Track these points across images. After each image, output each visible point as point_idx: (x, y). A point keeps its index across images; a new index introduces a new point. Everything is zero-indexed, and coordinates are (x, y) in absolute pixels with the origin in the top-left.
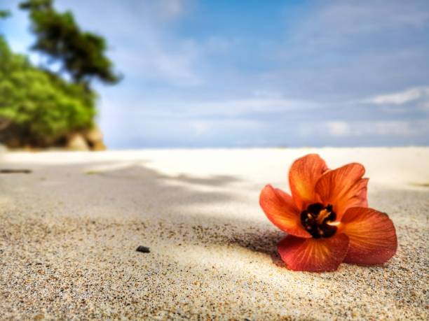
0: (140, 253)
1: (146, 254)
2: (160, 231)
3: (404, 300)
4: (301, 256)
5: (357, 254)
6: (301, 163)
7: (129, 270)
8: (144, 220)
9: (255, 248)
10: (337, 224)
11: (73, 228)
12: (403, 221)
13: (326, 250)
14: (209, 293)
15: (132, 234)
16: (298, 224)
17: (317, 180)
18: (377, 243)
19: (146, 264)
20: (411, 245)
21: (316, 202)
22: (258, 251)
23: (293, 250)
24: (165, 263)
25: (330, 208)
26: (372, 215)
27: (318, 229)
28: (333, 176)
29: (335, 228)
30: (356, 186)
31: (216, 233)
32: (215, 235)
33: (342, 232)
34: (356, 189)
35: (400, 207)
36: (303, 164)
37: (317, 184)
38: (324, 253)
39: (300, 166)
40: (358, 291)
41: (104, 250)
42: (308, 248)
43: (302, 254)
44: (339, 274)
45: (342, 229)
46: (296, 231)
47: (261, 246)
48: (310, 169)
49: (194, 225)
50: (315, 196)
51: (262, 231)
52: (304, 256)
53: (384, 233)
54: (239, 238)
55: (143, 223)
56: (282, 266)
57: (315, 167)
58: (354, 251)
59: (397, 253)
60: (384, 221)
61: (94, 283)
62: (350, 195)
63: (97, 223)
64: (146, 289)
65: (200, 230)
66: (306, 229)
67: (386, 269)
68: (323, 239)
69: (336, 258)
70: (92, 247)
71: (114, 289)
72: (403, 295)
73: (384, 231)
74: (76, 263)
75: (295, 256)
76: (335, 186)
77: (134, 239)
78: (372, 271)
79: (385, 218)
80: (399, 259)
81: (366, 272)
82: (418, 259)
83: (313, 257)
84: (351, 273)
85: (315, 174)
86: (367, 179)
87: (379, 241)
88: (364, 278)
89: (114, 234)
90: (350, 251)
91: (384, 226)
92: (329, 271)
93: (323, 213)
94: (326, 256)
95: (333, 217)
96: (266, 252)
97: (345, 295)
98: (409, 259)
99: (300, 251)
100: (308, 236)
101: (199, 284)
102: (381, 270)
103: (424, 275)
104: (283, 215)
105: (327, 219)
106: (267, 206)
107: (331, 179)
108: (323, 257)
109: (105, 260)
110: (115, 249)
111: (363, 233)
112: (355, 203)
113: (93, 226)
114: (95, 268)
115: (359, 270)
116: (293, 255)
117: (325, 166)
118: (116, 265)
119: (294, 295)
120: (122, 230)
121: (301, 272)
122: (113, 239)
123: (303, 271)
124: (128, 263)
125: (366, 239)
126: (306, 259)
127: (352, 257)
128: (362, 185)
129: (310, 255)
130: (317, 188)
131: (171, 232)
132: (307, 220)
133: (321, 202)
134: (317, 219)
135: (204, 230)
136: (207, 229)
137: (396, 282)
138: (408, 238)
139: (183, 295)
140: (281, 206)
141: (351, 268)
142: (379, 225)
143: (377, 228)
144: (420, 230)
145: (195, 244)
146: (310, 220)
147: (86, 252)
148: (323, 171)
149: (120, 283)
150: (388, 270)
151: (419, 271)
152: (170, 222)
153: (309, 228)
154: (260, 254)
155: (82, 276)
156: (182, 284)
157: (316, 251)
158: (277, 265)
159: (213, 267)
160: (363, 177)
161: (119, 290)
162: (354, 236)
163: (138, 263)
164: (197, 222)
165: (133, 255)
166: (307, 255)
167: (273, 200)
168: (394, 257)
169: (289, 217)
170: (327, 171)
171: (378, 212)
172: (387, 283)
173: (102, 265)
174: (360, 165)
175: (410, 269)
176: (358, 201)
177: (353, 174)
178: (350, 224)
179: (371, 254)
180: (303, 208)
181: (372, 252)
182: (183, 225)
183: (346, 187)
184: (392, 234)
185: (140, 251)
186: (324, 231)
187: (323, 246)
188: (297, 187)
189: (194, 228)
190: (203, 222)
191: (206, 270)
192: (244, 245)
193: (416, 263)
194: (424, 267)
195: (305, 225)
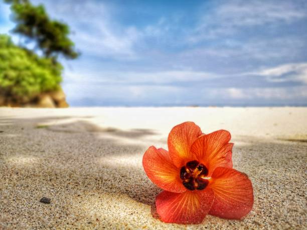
0: (41, 204)
1: (47, 205)
2: (68, 182)
4: (175, 208)
5: (220, 208)
6: (180, 129)
7: (23, 222)
8: (58, 172)
9: (140, 199)
10: (208, 178)
12: (265, 173)
13: (197, 202)
15: (44, 185)
16: (177, 178)
17: (193, 142)
18: (238, 198)
19: (41, 216)
20: (267, 198)
21: (193, 160)
22: (141, 202)
23: (168, 203)
24: (57, 215)
26: (235, 174)
27: (194, 181)
28: (206, 139)
29: (206, 183)
30: (223, 149)
31: (112, 185)
32: (110, 187)
34: (223, 151)
35: (267, 160)
36: (181, 130)
37: (192, 146)
38: (195, 205)
41: (14, 200)
42: (183, 198)
43: (176, 206)
44: (202, 226)
46: (173, 185)
47: (145, 197)
48: (187, 134)
49: (97, 176)
50: (192, 156)
52: (178, 207)
53: (244, 190)
54: (129, 189)
55: (56, 175)
56: (157, 218)
57: (191, 132)
58: (219, 204)
59: (254, 207)
60: (244, 180)
62: (218, 156)
63: (19, 174)
65: (100, 182)
67: (242, 222)
68: (196, 190)
69: (202, 211)
70: (5, 197)
75: (170, 208)
76: (207, 148)
77: (44, 189)
78: (230, 224)
79: (245, 178)
80: (254, 212)
81: (225, 225)
82: (271, 213)
83: (186, 209)
84: (213, 225)
85: (191, 137)
86: (232, 144)
87: (239, 197)
89: (29, 184)
90: (215, 203)
91: (244, 184)
92: (194, 224)
93: (196, 171)
94: (196, 208)
95: (205, 172)
96: (148, 203)
98: (262, 213)
99: (174, 203)
100: (183, 190)
102: (237, 223)
104: (164, 171)
105: (201, 175)
107: (204, 143)
108: (193, 209)
109: (9, 211)
110: (23, 199)
111: (227, 189)
112: (221, 164)
113: (15, 177)
115: (220, 223)
116: (167, 207)
117: (200, 130)
118: (15, 216)
120: (38, 179)
121: (171, 224)
122: (26, 189)
123: (173, 223)
124: (26, 214)
125: (229, 194)
126: (179, 210)
127: (216, 210)
128: (228, 149)
129: (184, 205)
130: (192, 149)
131: (77, 183)
132: (185, 174)
133: (197, 160)
134: (193, 174)
135: (104, 181)
136: (106, 180)
138: (266, 191)
140: (163, 164)
141: (214, 220)
142: (240, 183)
143: (238, 186)
144: (277, 183)
145: (91, 195)
146: (187, 174)
148: (199, 135)
150: (244, 223)
152: (79, 173)
157: (189, 202)
158: (153, 216)
159: (97, 219)
160: (230, 142)
162: (219, 190)
164: (100, 174)
165: (35, 206)
166: (181, 206)
167: (155, 158)
168: (251, 211)
169: (170, 173)
170: (202, 135)
171: (240, 172)
174: (227, 132)
175: (262, 223)
176: (225, 162)
177: (221, 139)
178: (219, 179)
179: (232, 209)
180: (182, 164)
181: (233, 207)
182: (88, 177)
183: (216, 149)
184: (251, 192)
185: (42, 202)
186: (198, 183)
187: (195, 199)
188: (177, 149)
189: (96, 179)
190: (106, 174)
191: (89, 223)
192: (132, 196)
193: (268, 218)
194: (274, 222)
195: (183, 179)
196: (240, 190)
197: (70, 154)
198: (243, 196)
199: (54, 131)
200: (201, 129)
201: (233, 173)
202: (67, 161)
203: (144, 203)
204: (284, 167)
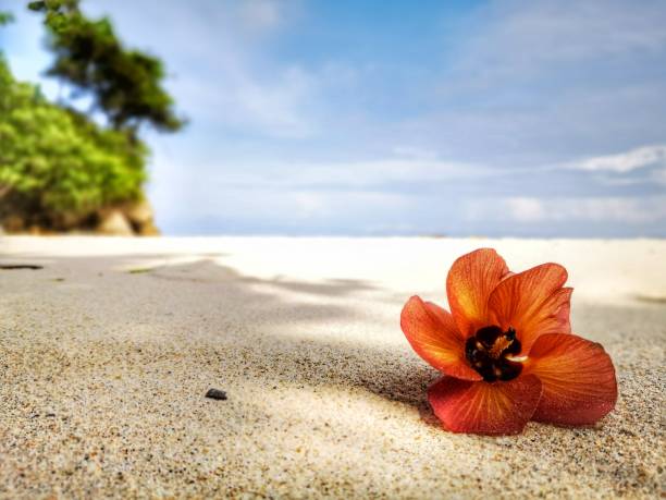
0: (211, 401)
1: (220, 401)
2: (245, 366)
3: (627, 482)
4: (465, 410)
5: (553, 408)
6: (468, 262)
7: (194, 427)
8: (218, 348)
9: (392, 395)
10: (522, 359)
11: (107, 359)
12: (625, 356)
13: (505, 400)
14: (320, 466)
15: (199, 370)
16: (461, 359)
17: (492, 289)
18: (585, 390)
19: (221, 417)
20: (639, 396)
21: (490, 324)
22: (397, 400)
23: (452, 400)
24: (250, 417)
25: (511, 334)
26: (576, 347)
27: (494, 367)
28: (518, 282)
29: (519, 366)
30: (553, 300)
31: (331, 371)
32: (330, 374)
33: (531, 372)
34: (552, 304)
35: (623, 335)
36: (470, 265)
37: (491, 296)
38: (502, 404)
39: (466, 268)
40: (555, 467)
41: (155, 395)
42: (476, 396)
43: (467, 407)
44: (524, 438)
45: (531, 367)
46: (458, 370)
47: (402, 392)
48: (481, 274)
49: (297, 357)
50: (489, 315)
51: (405, 368)
52: (470, 409)
53: (596, 375)
54: (368, 379)
55: (216, 353)
56: (435, 425)
57: (489, 268)
58: (548, 402)
59: (617, 407)
60: (595, 355)
61: (137, 447)
62: (543, 314)
63: (143, 352)
64: (220, 458)
65: (307, 366)
66: (474, 367)
67: (599, 432)
68: (500, 382)
69: (520, 414)
70: (136, 390)
71: (170, 456)
72: (626, 474)
73: (596, 371)
74: (110, 414)
75: (456, 409)
76: (519, 300)
77: (203, 377)
78: (578, 435)
79: (597, 351)
80: (620, 417)
81: (568, 437)
82: (651, 417)
83: (485, 412)
84: (544, 437)
85: (489, 279)
86: (571, 289)
87: (588, 387)
88: (565, 446)
89: (170, 368)
90: (542, 401)
91: (596, 364)
92: (509, 435)
93: (501, 342)
94: (505, 409)
95: (516, 349)
96: (410, 402)
97: (534, 473)
98: (635, 417)
99: (463, 402)
100: (476, 377)
101: (303, 451)
102: (591, 435)
103: (660, 442)
104: (438, 345)
105: (506, 352)
106: (412, 329)
107: (513, 289)
108: (500, 412)
109: (156, 411)
110: (172, 393)
111: (564, 374)
112: (550, 327)
113: (138, 357)
114: (140, 423)
115: (556, 433)
116: (452, 407)
117: (505, 266)
118: (173, 418)
119: (454, 471)
120: (184, 362)
121: (465, 435)
122: (169, 377)
123: (468, 433)
124: (191, 415)
125: (568, 384)
126: (472, 413)
127: (545, 413)
128: (562, 298)
129: (480, 407)
130: (491, 302)
131: (261, 368)
132: (475, 352)
133: (498, 325)
134: (491, 351)
135: (313, 365)
136: (317, 364)
137: (615, 453)
138: (635, 384)
139: (279, 468)
140: (436, 330)
141: (543, 429)
142: (588, 362)
143: (584, 368)
144: (653, 371)
145: (298, 388)
146: (479, 353)
147: (126, 398)
148: (502, 276)
149: (180, 448)
150: (603, 433)
151: (651, 437)
152: (259, 352)
153: (478, 364)
154: (401, 404)
155: (119, 435)
156: (277, 450)
157: (489, 401)
158: (427, 423)
159: (327, 425)
160: (566, 285)
161: (177, 458)
162: (548, 379)
163: (208, 417)
164: (303, 354)
165: (201, 404)
166: (475, 408)
167: (422, 320)
168: (612, 414)
169: (447, 348)
170: (508, 276)
171: (587, 342)
172: (602, 455)
173: (151, 418)
174: (560, 267)
175: (637, 432)
176: (555, 324)
177: (548, 282)
178: (543, 359)
179: (575, 408)
180: (470, 333)
181: (578, 405)
182: (279, 357)
183: (538, 300)
184: (610, 377)
185: (211, 397)
186: (502, 370)
187: (501, 395)
188: (460, 301)
189: (298, 362)
190: (312, 353)
191: (315, 429)
192: (376, 390)
193: (647, 424)
194: (659, 431)
195: (472, 361)
196: (589, 375)
197: (226, 320)
198: (596, 385)
199: (169, 279)
200: (508, 265)
201: (573, 343)
202: (226, 331)
203: (403, 402)
204: (661, 346)
